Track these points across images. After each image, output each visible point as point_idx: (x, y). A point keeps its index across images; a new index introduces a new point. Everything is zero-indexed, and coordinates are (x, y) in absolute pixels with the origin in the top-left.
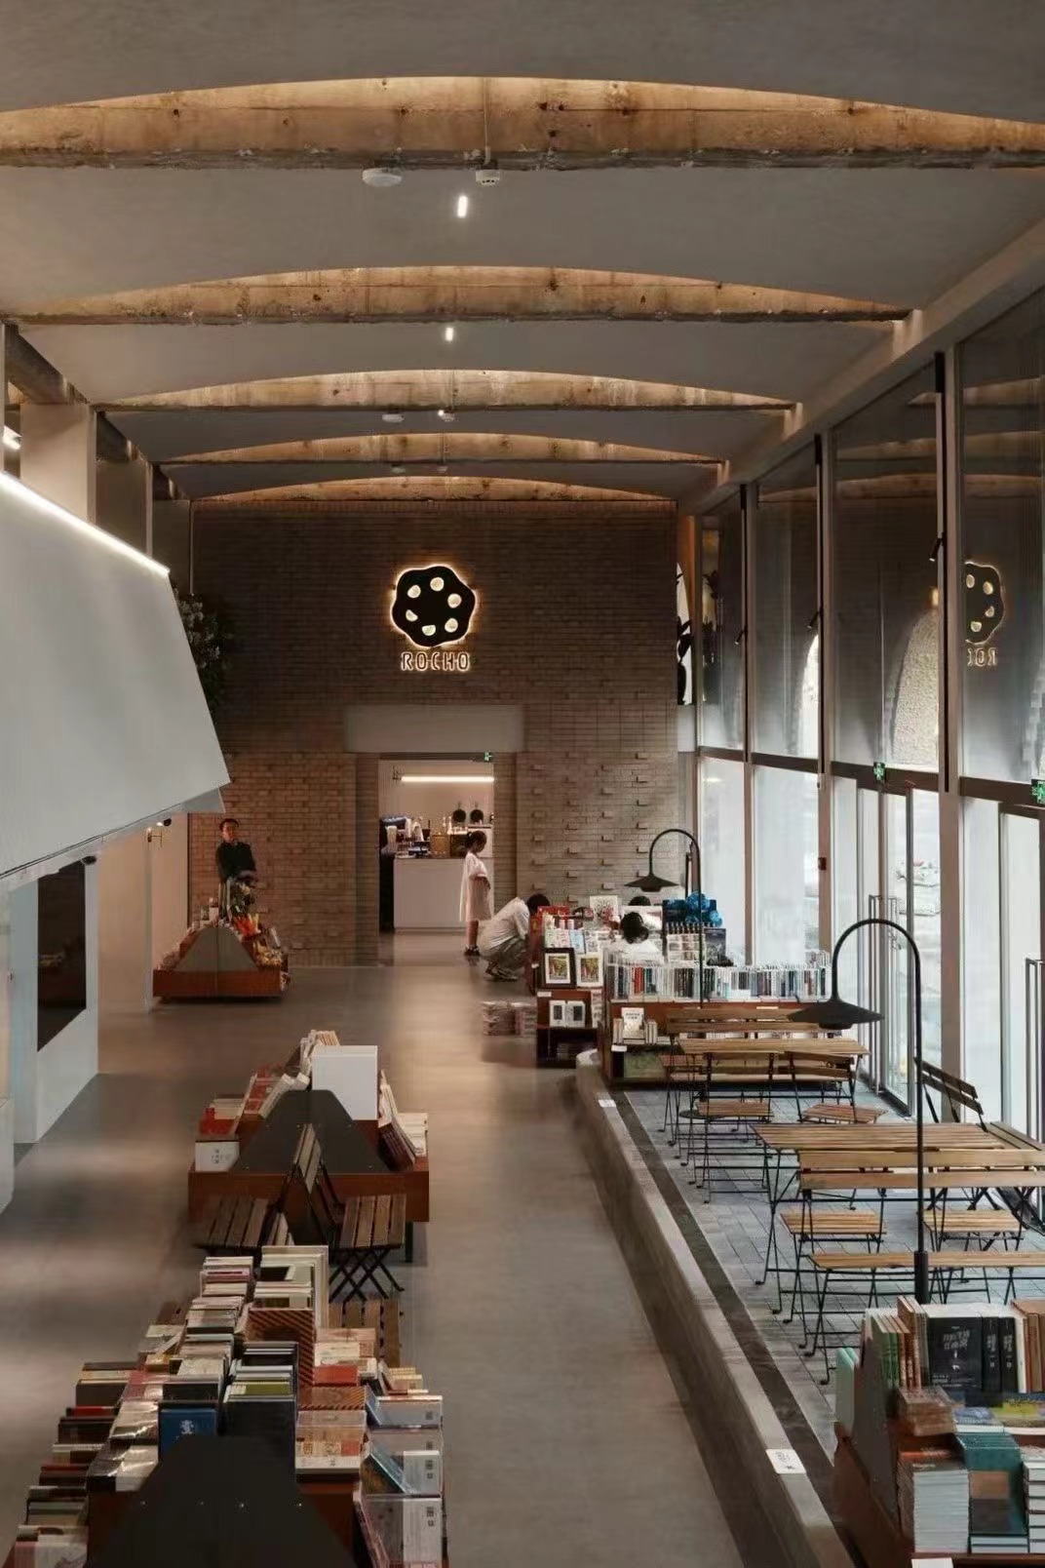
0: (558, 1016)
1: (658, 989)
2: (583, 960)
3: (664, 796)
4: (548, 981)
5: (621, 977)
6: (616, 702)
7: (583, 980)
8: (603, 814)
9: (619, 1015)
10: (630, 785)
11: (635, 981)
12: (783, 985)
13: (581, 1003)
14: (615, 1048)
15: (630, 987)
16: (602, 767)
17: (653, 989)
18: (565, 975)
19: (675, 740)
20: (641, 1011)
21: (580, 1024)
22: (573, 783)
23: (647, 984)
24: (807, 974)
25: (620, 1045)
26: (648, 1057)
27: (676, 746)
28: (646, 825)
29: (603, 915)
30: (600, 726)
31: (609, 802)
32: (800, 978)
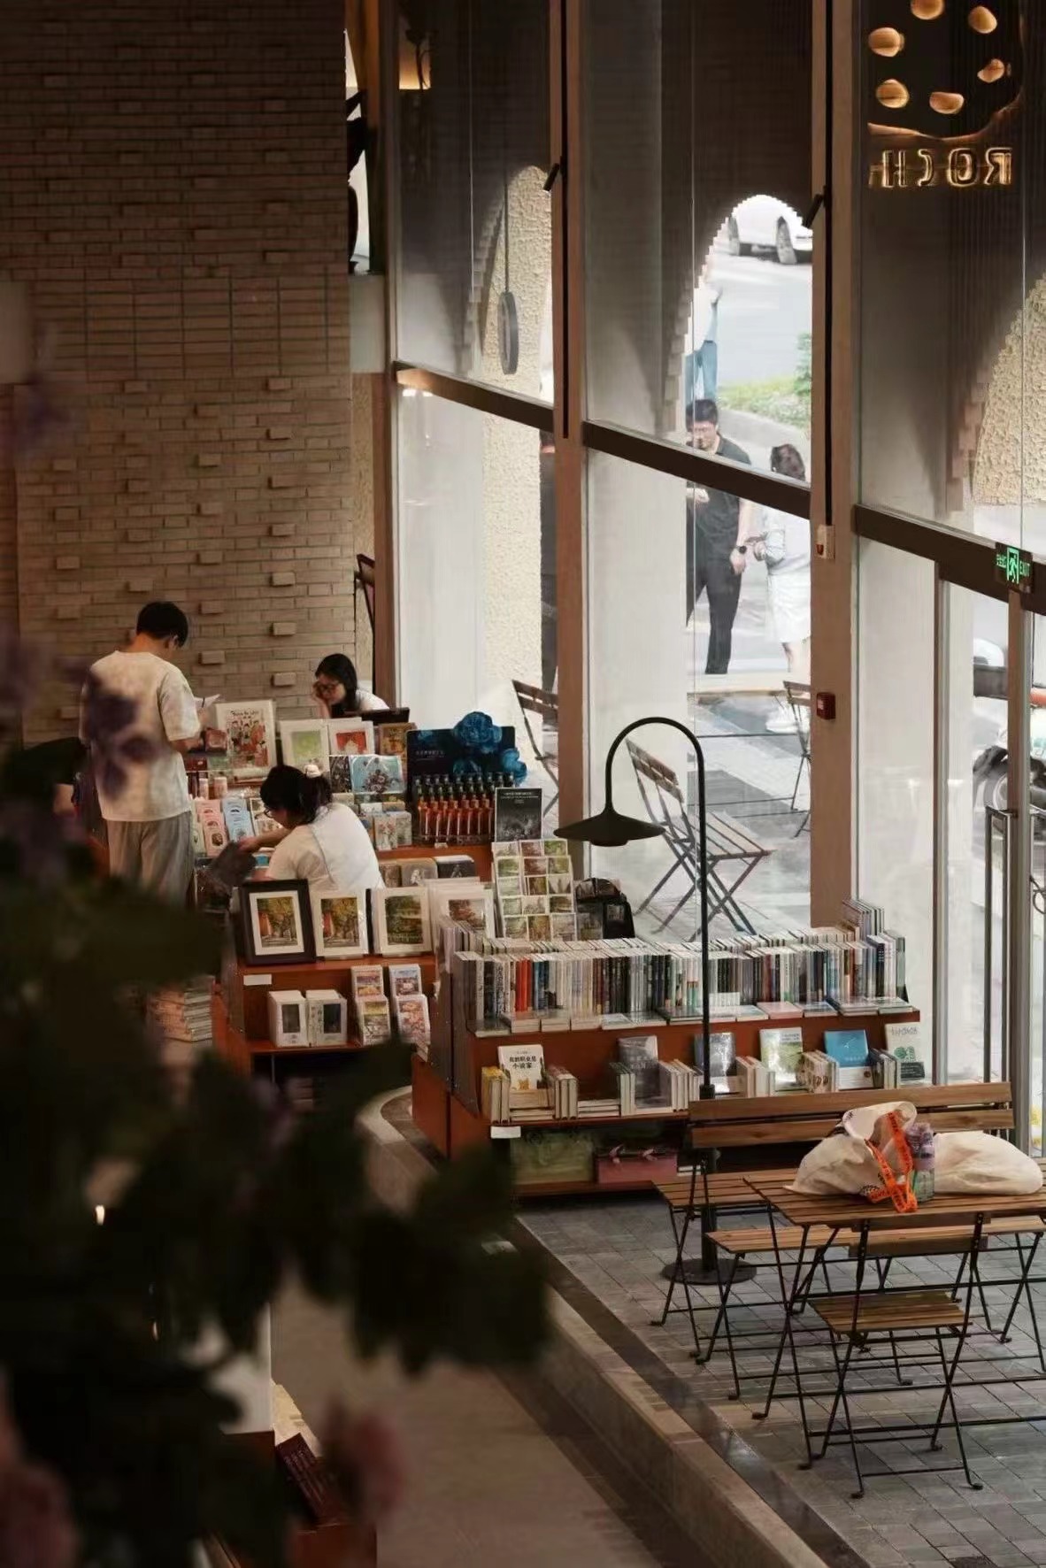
0: (292, 1026)
1: (561, 1001)
2: (324, 902)
3: (324, 467)
4: (260, 950)
5: (488, 981)
6: (222, 272)
7: (327, 944)
8: (199, 509)
9: (495, 1062)
10: (252, 446)
11: (516, 988)
12: (803, 979)
13: (332, 996)
14: (497, 1133)
15: (507, 1003)
16: (195, 411)
17: (551, 1001)
18: (294, 936)
19: (346, 351)
20: (537, 1050)
21: (338, 1040)
22: (134, 445)
23: (540, 994)
24: (849, 955)
25: (505, 1124)
26: (556, 1143)
27: (346, 363)
28: (288, 529)
29: (243, 741)
30: (188, 324)
31: (213, 483)
32: (835, 964)
